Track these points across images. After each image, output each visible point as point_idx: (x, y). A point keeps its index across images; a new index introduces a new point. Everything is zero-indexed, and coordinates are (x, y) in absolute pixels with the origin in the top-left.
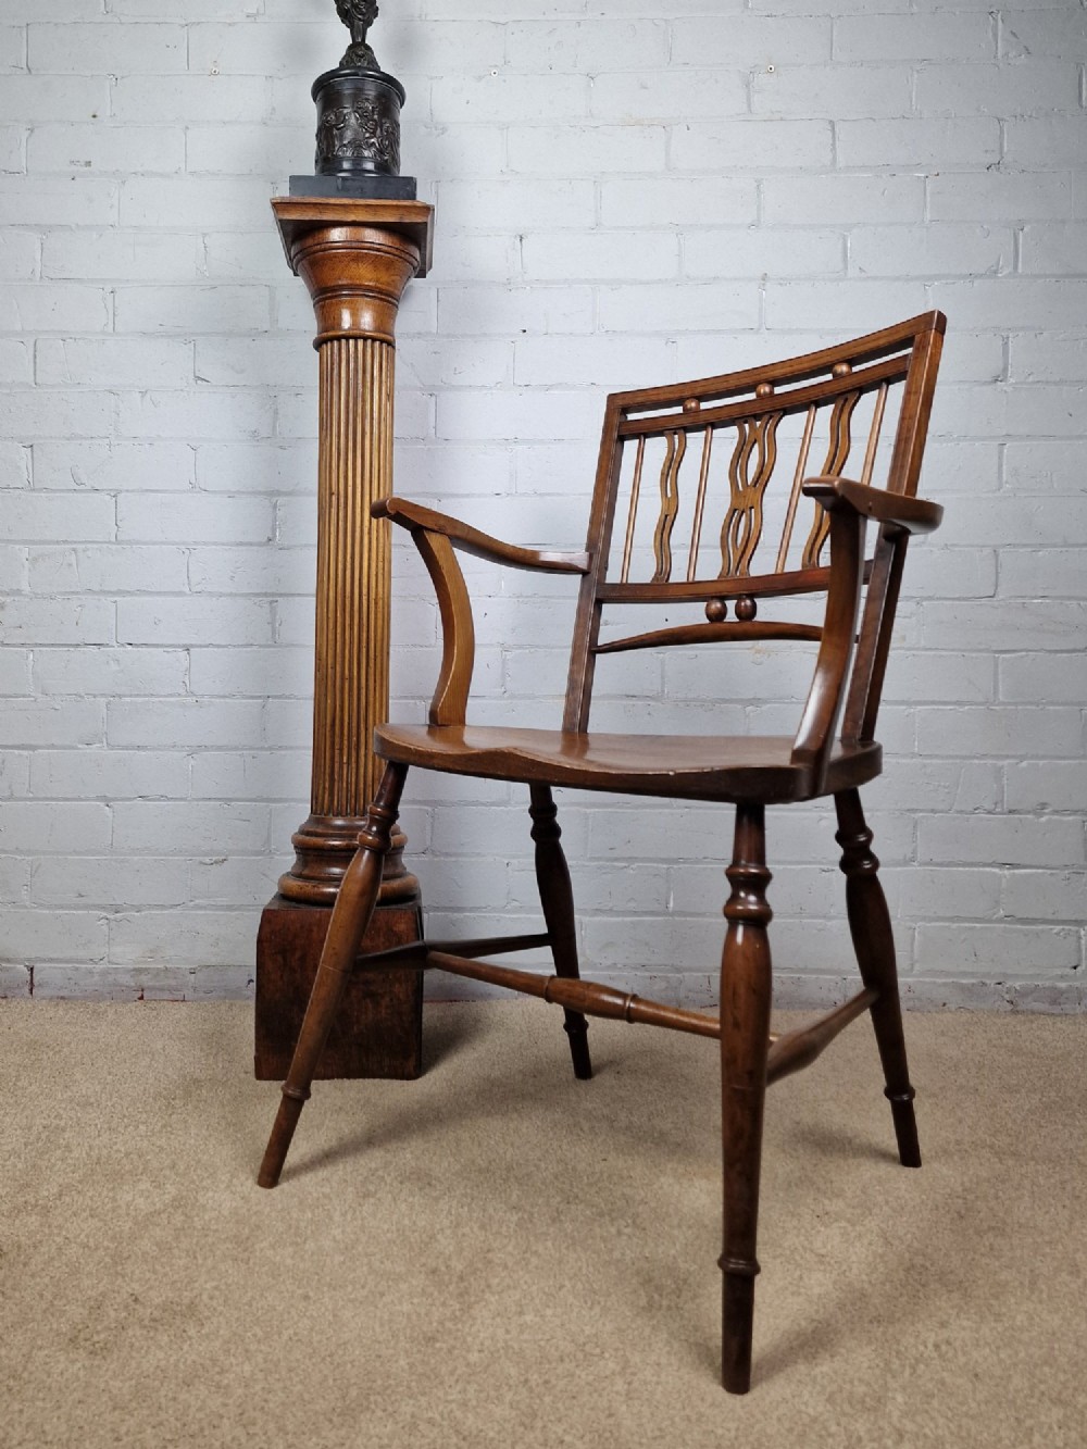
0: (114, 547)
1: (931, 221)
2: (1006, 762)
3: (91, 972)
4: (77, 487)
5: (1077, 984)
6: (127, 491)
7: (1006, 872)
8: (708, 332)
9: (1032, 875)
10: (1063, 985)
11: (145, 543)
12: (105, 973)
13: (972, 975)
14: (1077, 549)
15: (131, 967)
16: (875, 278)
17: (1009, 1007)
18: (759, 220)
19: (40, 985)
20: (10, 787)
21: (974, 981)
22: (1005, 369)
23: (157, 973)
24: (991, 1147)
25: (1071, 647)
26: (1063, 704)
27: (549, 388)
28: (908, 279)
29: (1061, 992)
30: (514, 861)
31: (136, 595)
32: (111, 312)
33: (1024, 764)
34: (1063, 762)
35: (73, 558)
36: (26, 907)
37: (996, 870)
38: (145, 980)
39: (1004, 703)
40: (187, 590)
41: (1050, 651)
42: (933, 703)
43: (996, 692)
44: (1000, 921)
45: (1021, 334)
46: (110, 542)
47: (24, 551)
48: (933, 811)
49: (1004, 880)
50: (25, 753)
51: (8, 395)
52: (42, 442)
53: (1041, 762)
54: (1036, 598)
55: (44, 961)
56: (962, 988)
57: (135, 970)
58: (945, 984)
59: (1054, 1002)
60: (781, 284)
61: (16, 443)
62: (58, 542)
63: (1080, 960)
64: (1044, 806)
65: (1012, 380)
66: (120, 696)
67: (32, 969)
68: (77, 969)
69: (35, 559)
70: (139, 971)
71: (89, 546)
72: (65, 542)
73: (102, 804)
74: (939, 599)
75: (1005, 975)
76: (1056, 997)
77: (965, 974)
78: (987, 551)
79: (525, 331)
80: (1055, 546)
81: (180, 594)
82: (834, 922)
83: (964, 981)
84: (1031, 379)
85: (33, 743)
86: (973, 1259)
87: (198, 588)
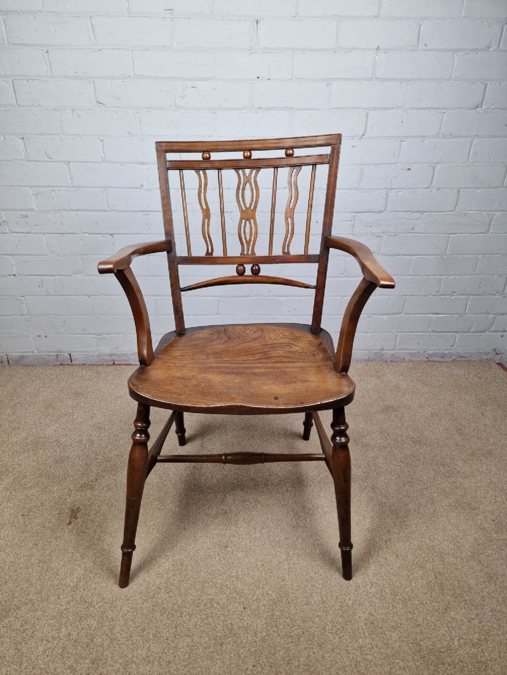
0: (71, 189)
1: (464, 17)
2: (444, 277)
3: (92, 356)
4: (50, 160)
5: (452, 352)
6: (73, 162)
7: (435, 316)
8: (348, 79)
9: (443, 317)
10: (446, 352)
11: (86, 187)
12: (99, 356)
13: (415, 350)
14: (493, 190)
15: (108, 353)
16: (431, 50)
17: (426, 359)
18: (379, 14)
19: (74, 360)
20: (47, 291)
21: (414, 352)
22: (482, 102)
23: (118, 355)
24: (412, 438)
25: (480, 232)
26: (471, 254)
27: (270, 109)
28: (447, 50)
29: (445, 354)
30: (252, 317)
31: (86, 211)
32: (49, 66)
33: (451, 277)
34: (465, 277)
35: (54, 194)
36: (63, 334)
37: (432, 315)
38: (114, 358)
39: (448, 255)
40: (108, 209)
41: (471, 233)
42: (420, 255)
43: (446, 251)
44: (429, 332)
45: (494, 82)
46: (70, 187)
47: (31, 191)
48: (412, 295)
49: (434, 319)
50: (51, 278)
51: (5, 111)
52: (27, 136)
53: (457, 277)
54: (471, 211)
55: (74, 352)
56: (411, 354)
57: (110, 354)
58: (406, 353)
59: (442, 357)
60: (385, 53)
61: (15, 137)
62: (45, 187)
63: (454, 344)
64: (454, 292)
65: (484, 107)
66: (86, 255)
67: (70, 355)
68: (88, 355)
69: (37, 195)
70: (111, 355)
71: (60, 188)
72: (49, 186)
73: (86, 297)
74: (431, 212)
75: (427, 349)
76: (443, 356)
77: (413, 350)
78: (455, 191)
79: (258, 77)
80: (484, 188)
81: (106, 211)
82: (369, 334)
83: (412, 352)
84: (492, 107)
85: (53, 274)
86: (401, 498)
87: (113, 208)
